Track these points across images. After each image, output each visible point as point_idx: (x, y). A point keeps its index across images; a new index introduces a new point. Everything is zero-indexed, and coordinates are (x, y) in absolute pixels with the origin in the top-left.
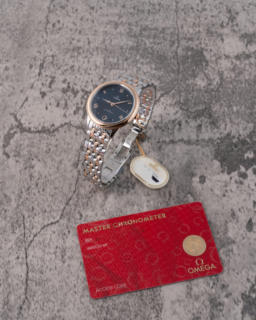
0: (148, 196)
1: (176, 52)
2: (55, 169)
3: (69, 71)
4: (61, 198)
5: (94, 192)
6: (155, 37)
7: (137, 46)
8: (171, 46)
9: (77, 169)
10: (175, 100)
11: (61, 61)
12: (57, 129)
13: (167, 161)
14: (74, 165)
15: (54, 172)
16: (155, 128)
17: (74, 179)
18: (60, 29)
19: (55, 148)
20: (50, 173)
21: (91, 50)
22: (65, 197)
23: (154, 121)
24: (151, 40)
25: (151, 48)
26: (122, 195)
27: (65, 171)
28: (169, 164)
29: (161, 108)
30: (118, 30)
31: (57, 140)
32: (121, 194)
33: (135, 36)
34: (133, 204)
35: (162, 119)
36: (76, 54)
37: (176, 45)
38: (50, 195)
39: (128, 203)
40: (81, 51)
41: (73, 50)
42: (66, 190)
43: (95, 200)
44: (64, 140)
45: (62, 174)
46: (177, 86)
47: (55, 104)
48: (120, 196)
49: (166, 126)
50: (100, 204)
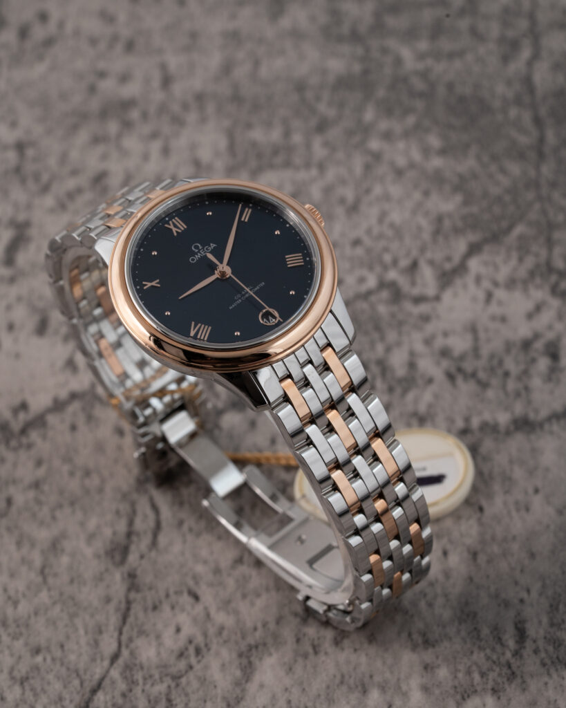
0: (426, 649)
1: (528, 81)
2: (34, 577)
3: (88, 196)
4: (58, 686)
5: (198, 651)
6: (437, 31)
7: (366, 72)
8: (505, 59)
9: (126, 568)
10: (530, 262)
11: (52, 161)
12: (39, 422)
13: (505, 503)
14: (110, 553)
15: (28, 588)
16: (451, 377)
17: (111, 607)
18: (49, 42)
19: (31, 494)
20: (12, 593)
21: (176, 108)
22: (76, 682)
23: (445, 353)
24: (423, 45)
25: (424, 75)
26: (316, 653)
27: (72, 581)
28: (514, 513)
29: (474, 299)
30: (285, 22)
31: (39, 463)
32: (311, 650)
33: (355, 37)
34: (363, 685)
35: (476, 339)
36: (113, 127)
37: (526, 53)
38: (13, 678)
39: (342, 682)
40: (135, 114)
41: (104, 114)
42: (80, 655)
43: (203, 681)
44: (67, 459)
45: (61, 594)
46: (537, 206)
47: (32, 323)
48: (306, 656)
49: (496, 364)
50: (224, 698)
